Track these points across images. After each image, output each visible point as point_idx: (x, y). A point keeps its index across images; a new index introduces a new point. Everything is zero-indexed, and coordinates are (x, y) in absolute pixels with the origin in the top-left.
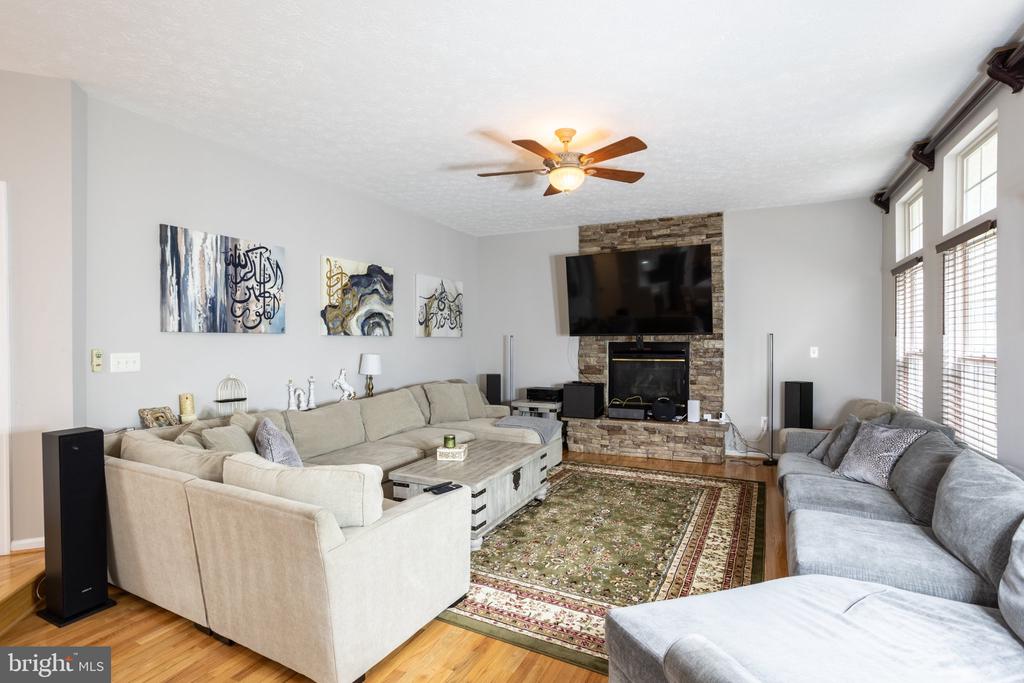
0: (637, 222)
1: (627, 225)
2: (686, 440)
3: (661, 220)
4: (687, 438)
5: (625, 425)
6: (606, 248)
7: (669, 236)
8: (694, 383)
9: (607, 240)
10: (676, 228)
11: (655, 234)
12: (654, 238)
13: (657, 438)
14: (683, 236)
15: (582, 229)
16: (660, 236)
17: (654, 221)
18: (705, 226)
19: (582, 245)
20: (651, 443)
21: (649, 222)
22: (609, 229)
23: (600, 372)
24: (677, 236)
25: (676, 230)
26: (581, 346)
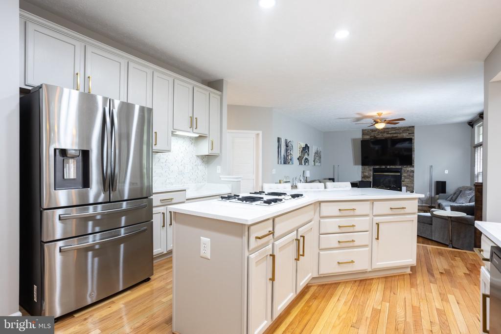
6: (372, 137)
7: (395, 133)
8: (403, 181)
9: (373, 134)
11: (390, 132)
14: (400, 134)
15: (363, 130)
18: (408, 130)
19: (364, 135)
22: (373, 131)
23: (369, 177)
24: (398, 133)
25: (397, 131)
26: (362, 169)
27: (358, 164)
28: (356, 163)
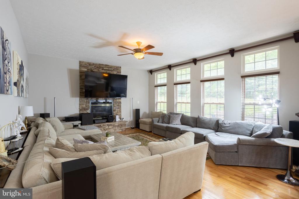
0: (100, 64)
1: (96, 64)
2: (118, 126)
3: (106, 65)
4: (118, 125)
5: (102, 124)
6: (89, 70)
7: (108, 70)
9: (90, 67)
10: (110, 68)
11: (104, 69)
12: (105, 70)
13: (110, 127)
14: (112, 71)
15: (80, 62)
16: (106, 70)
17: (104, 65)
18: (117, 69)
19: (81, 67)
20: (109, 129)
21: (103, 65)
22: (90, 64)
23: (87, 109)
24: (110, 70)
25: (110, 69)
26: (80, 101)
27: (76, 97)
28: (73, 95)
